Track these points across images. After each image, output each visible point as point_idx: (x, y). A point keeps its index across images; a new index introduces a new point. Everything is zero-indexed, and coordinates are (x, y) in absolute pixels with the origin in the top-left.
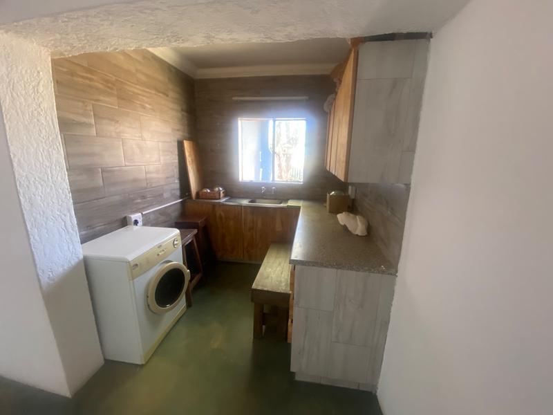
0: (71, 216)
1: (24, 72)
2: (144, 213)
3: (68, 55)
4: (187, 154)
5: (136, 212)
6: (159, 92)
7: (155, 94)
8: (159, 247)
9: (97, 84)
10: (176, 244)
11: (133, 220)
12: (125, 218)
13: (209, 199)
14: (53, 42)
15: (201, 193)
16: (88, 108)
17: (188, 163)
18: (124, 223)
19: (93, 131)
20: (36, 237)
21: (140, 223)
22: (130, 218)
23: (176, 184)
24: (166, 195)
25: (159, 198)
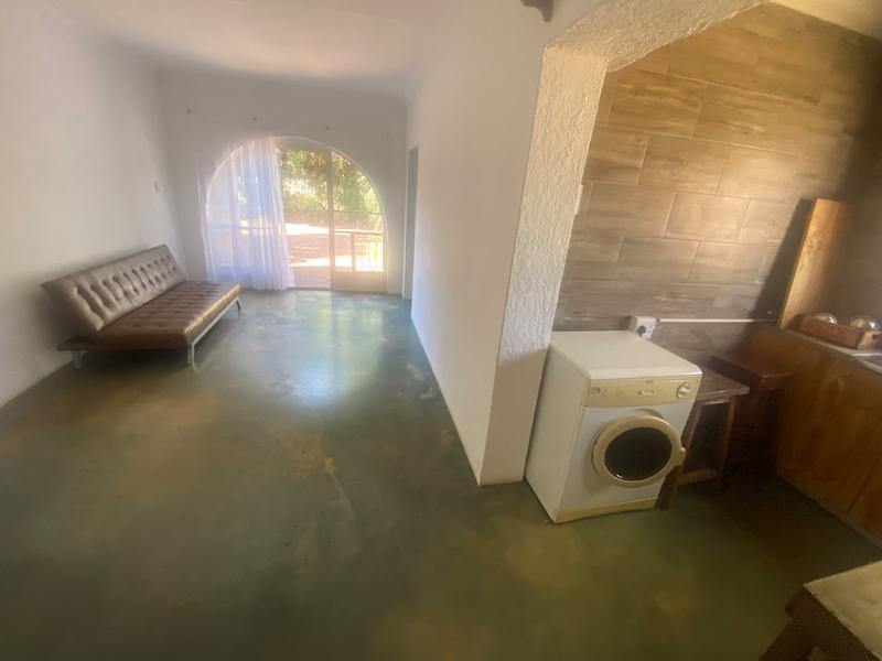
0: (554, 292)
1: (567, 99)
2: (662, 320)
3: (631, 61)
4: (813, 228)
5: (650, 314)
6: (798, 96)
7: (786, 103)
8: (648, 382)
9: (671, 101)
10: (683, 393)
11: (639, 325)
12: (629, 318)
13: (821, 339)
14: (612, 45)
15: (805, 320)
16: (641, 144)
17: (805, 249)
18: (624, 324)
19: (636, 179)
20: (513, 305)
21: (647, 335)
22: (636, 320)
23: (754, 286)
24: (719, 303)
25: (704, 303)
